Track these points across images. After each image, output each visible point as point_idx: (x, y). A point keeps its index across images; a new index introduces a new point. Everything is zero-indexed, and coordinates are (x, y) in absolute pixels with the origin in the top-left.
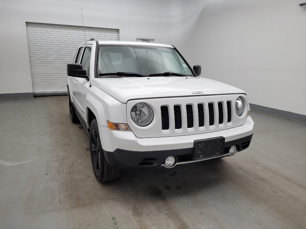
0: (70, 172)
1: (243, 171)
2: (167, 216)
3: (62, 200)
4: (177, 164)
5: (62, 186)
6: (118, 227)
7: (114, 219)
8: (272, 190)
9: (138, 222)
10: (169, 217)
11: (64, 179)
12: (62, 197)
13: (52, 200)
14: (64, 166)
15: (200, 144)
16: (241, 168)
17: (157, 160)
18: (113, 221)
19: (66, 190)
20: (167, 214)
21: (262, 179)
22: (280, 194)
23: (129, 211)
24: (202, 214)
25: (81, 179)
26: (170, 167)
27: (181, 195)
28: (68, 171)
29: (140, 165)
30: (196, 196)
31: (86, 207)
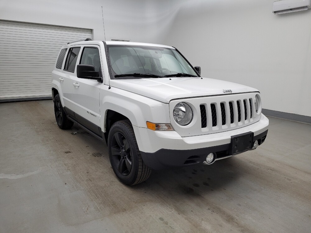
0: (90, 180)
1: (254, 164)
2: (210, 211)
3: (99, 208)
4: (216, 160)
5: (89, 194)
6: (171, 227)
7: (161, 219)
8: (285, 178)
9: (186, 219)
10: (212, 211)
11: (88, 187)
12: (96, 204)
13: (87, 209)
14: (79, 174)
15: (236, 140)
16: (251, 162)
17: (200, 157)
18: (162, 221)
19: (97, 198)
20: (209, 209)
21: (273, 170)
22: (294, 181)
23: (172, 210)
24: (240, 205)
25: (105, 185)
26: (210, 163)
27: (212, 190)
28: (87, 179)
29: (185, 163)
30: (225, 190)
31: (127, 211)
